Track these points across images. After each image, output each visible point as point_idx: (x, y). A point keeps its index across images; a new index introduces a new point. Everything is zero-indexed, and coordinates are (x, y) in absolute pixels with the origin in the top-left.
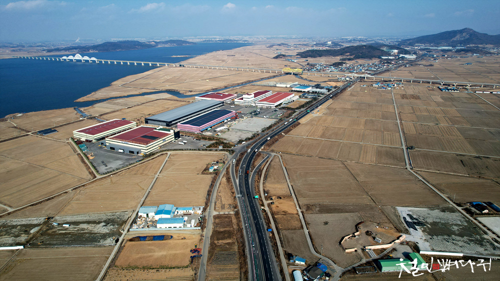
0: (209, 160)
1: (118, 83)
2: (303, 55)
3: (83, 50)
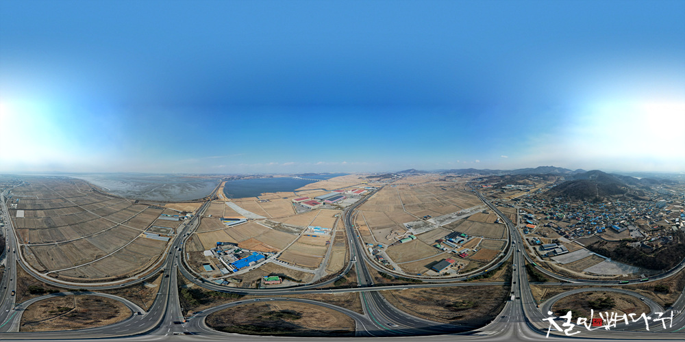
0: (335, 213)
1: (307, 186)
2: (367, 178)
3: (298, 175)
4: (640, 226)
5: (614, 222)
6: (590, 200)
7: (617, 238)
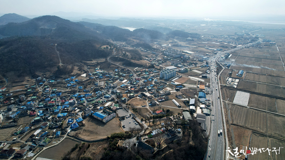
4: (135, 110)
5: (95, 105)
6: (48, 74)
7: (104, 133)
